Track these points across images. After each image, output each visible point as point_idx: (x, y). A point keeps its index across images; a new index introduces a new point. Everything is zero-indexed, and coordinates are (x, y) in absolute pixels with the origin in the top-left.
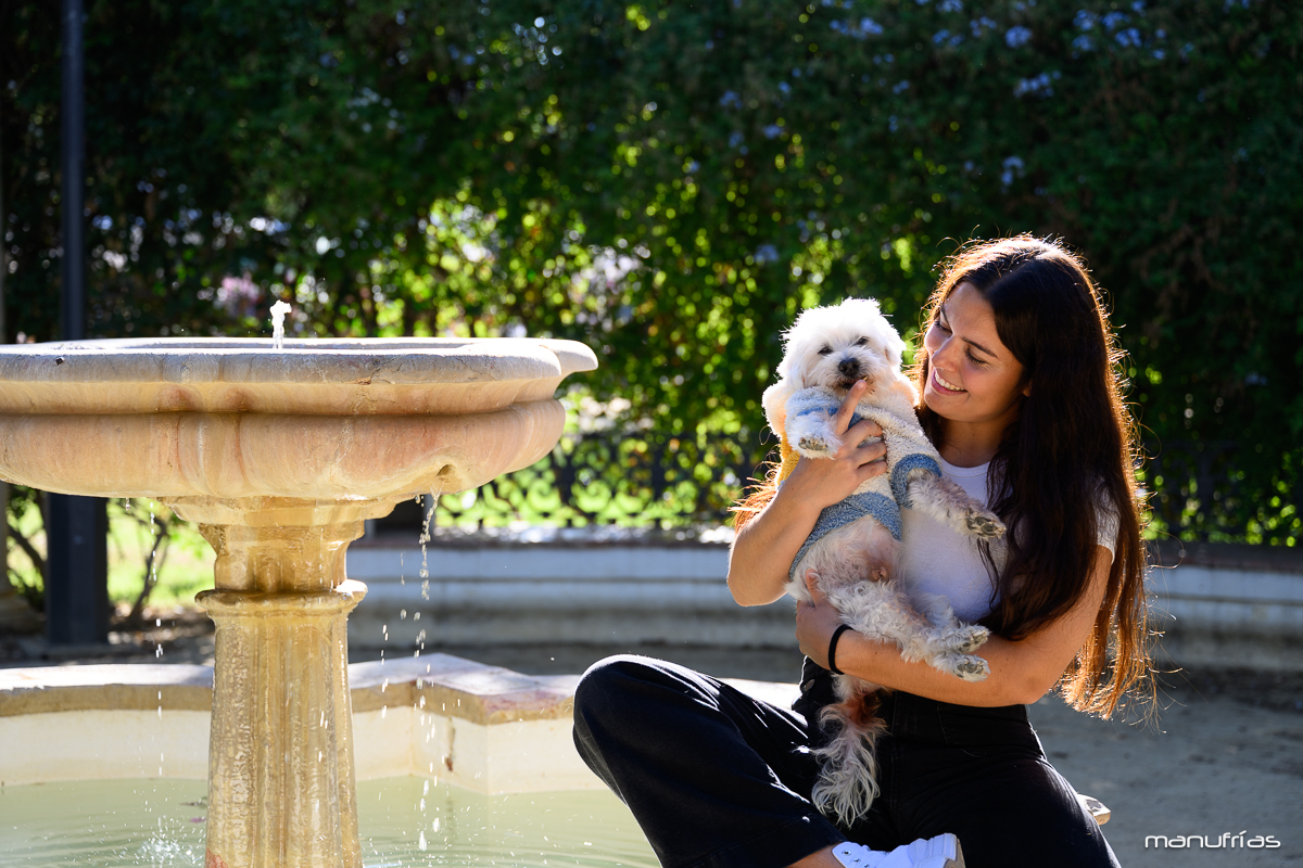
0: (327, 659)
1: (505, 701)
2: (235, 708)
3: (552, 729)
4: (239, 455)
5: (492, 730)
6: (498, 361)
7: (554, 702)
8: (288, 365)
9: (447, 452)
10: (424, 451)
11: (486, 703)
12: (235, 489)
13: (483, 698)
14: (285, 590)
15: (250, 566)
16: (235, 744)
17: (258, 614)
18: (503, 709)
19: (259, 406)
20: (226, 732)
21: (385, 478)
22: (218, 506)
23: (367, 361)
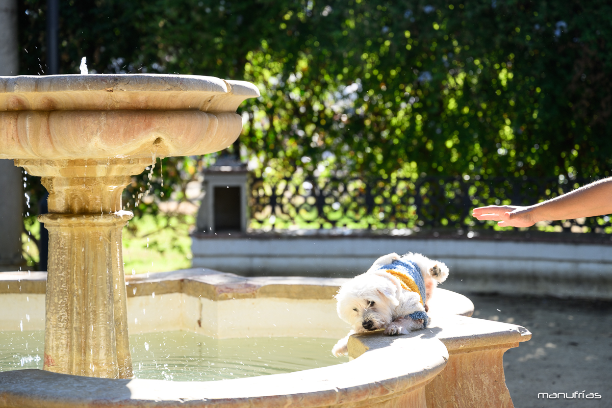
0: (107, 250)
1: (227, 288)
2: (58, 276)
3: (253, 304)
4: (49, 133)
5: (220, 303)
6: (185, 80)
7: (255, 289)
8: (70, 82)
9: (158, 130)
10: (145, 129)
11: (217, 289)
12: (48, 153)
13: (215, 286)
14: (85, 212)
15: (66, 200)
16: (58, 296)
17: (70, 225)
18: (227, 292)
19: (60, 106)
20: (54, 289)
21: (124, 144)
22: (46, 166)
23: (111, 79)
